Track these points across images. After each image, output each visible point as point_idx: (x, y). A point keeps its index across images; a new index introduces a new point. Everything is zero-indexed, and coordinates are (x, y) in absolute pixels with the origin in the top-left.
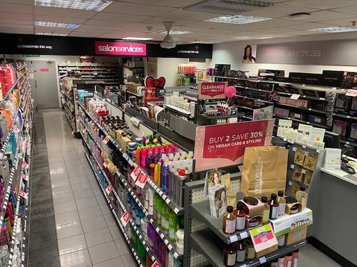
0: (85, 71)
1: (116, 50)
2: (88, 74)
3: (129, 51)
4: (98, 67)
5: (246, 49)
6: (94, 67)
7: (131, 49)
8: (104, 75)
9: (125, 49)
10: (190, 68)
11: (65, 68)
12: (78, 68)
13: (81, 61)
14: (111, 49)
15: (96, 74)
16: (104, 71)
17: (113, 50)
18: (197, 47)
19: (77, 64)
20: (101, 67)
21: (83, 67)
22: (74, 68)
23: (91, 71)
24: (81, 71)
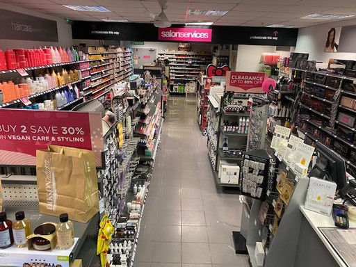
0: (181, 59)
1: (179, 36)
2: (182, 63)
3: (192, 36)
4: (193, 56)
5: (330, 33)
6: (190, 56)
7: (195, 35)
8: (197, 63)
9: (189, 34)
10: (272, 57)
11: (162, 56)
12: (174, 56)
13: (179, 49)
14: (173, 35)
15: (191, 62)
16: (198, 60)
17: (176, 35)
18: (276, 32)
19: (174, 52)
20: (196, 56)
21: (179, 55)
22: (171, 56)
23: (186, 59)
24: (177, 59)
